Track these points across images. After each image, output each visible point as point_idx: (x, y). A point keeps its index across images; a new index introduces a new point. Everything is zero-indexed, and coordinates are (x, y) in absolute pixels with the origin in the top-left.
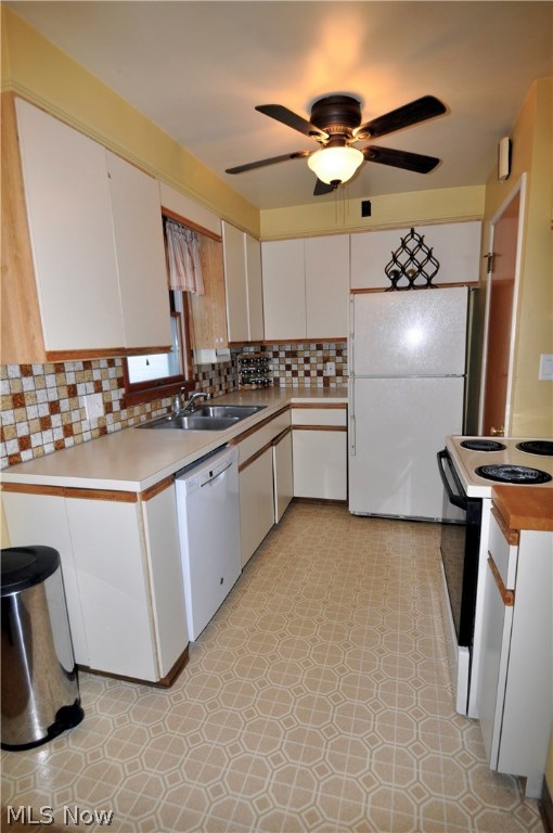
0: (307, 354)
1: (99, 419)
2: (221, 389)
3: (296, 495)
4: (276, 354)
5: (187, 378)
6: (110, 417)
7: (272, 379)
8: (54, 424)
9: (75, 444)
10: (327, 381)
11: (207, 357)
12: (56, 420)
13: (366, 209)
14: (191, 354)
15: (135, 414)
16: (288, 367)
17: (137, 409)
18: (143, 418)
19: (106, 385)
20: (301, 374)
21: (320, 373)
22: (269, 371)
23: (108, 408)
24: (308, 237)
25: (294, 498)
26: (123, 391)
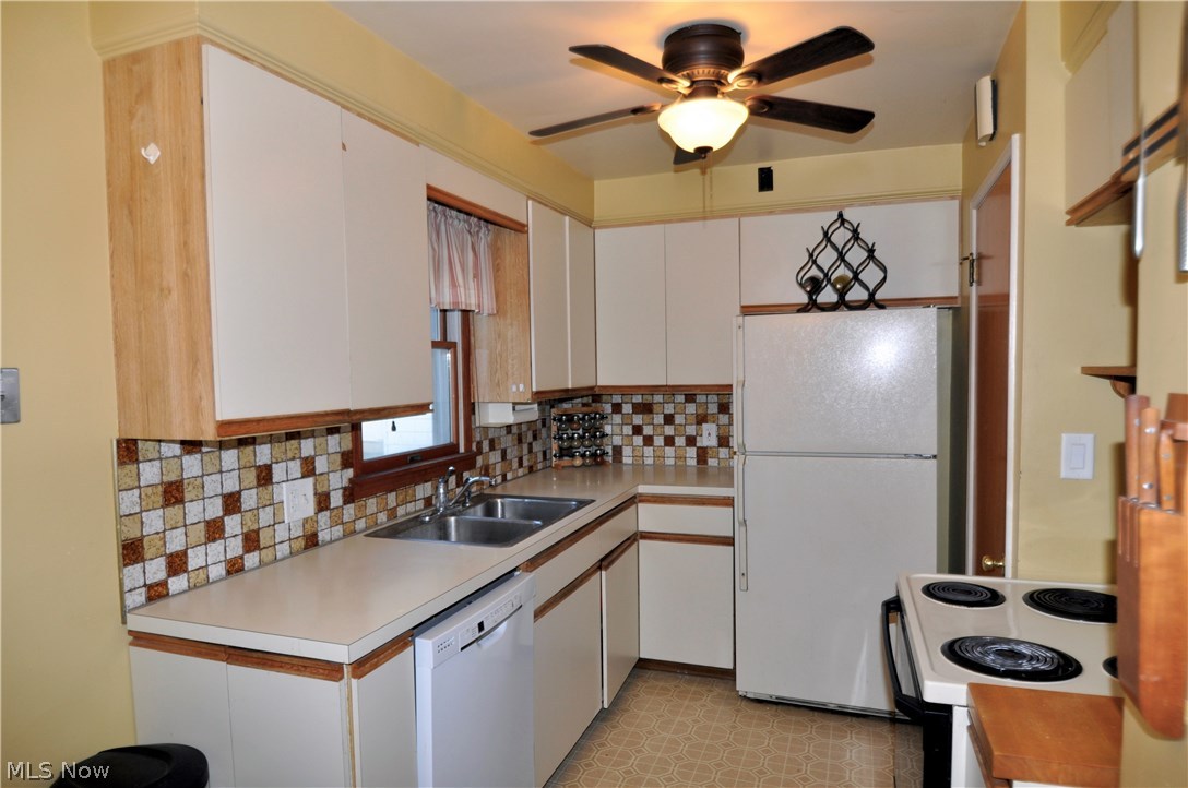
0: (669, 409)
1: (306, 521)
2: (521, 465)
3: (642, 656)
4: (617, 408)
5: (462, 449)
6: (324, 517)
7: (609, 449)
8: (229, 531)
9: (262, 564)
10: (702, 456)
11: (496, 414)
12: (233, 524)
13: (766, 180)
14: (471, 408)
15: (369, 511)
16: (637, 430)
17: (372, 504)
18: (382, 517)
19: (321, 465)
20: (659, 441)
21: (691, 441)
22: (604, 435)
23: (323, 502)
24: (670, 221)
25: (640, 660)
26: (350, 473)
